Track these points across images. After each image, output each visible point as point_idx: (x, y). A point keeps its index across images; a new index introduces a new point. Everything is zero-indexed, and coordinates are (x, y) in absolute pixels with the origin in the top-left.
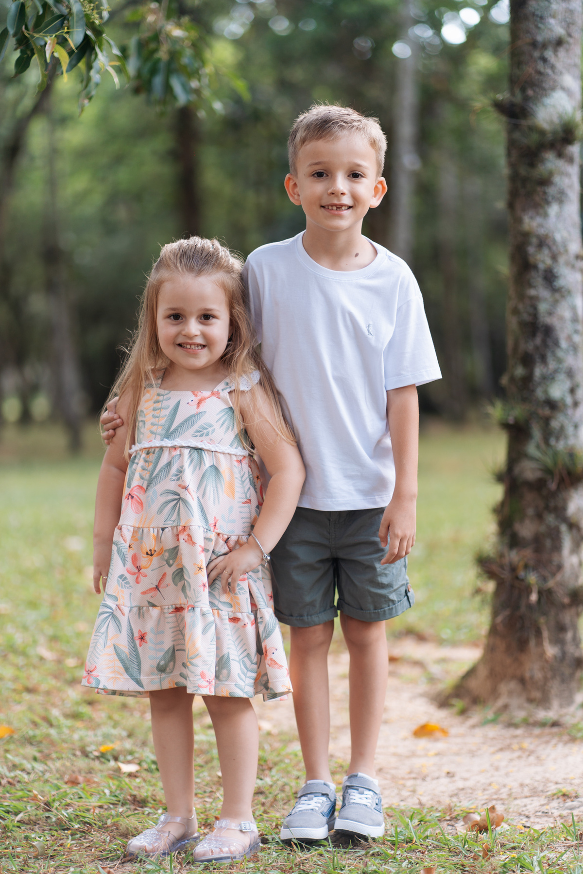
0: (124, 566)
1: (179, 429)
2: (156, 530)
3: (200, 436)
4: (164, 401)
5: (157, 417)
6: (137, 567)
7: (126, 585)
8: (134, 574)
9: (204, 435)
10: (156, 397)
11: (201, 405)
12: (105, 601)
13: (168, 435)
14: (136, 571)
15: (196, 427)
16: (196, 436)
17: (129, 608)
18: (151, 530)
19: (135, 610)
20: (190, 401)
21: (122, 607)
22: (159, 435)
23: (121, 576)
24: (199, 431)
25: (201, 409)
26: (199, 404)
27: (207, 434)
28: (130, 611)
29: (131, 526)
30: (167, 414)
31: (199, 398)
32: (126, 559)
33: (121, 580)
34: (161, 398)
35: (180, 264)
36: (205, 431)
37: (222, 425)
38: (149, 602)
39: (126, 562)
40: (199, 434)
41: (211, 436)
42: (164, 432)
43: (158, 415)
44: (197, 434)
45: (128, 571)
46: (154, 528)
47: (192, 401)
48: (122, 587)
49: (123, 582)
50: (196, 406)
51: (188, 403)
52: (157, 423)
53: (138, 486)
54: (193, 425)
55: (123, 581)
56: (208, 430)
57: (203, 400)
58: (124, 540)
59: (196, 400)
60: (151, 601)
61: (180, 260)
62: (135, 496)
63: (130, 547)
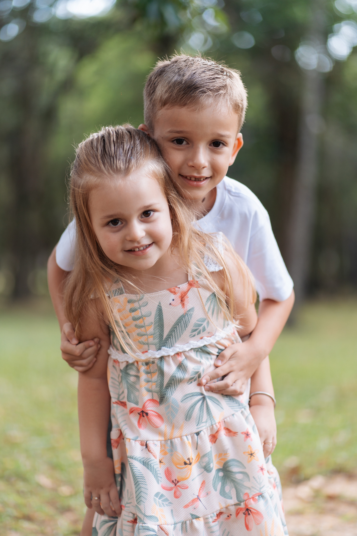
0: (158, 483)
1: (173, 334)
2: (189, 437)
3: (198, 334)
4: (142, 308)
5: (143, 327)
6: (173, 482)
7: (164, 503)
8: (171, 489)
9: (201, 331)
10: (129, 306)
11: (185, 303)
12: (145, 523)
13: (163, 342)
14: (173, 485)
15: (190, 327)
16: (194, 336)
17: (173, 526)
18: (185, 438)
19: (179, 526)
20: (171, 301)
21: (165, 527)
22: (152, 344)
23: (157, 495)
24: (196, 330)
25: (188, 306)
26: (182, 300)
27: (204, 330)
28: (174, 528)
29: (157, 441)
30: (153, 321)
31: (179, 294)
32: (159, 475)
33: (157, 499)
34: (136, 305)
35: (104, 166)
36: (201, 328)
37: (213, 313)
38: (192, 515)
39: (159, 478)
40: (196, 333)
41: (208, 329)
42: (157, 341)
43: (142, 324)
44: (194, 333)
45: (164, 488)
46: (186, 436)
47: (173, 300)
48: (160, 506)
49: (160, 501)
50: (180, 305)
51: (170, 304)
52: (145, 333)
53: (148, 400)
54: (186, 326)
55: (160, 499)
56: (203, 326)
57: (185, 295)
58: (154, 456)
59: (177, 297)
60: (194, 513)
61: (103, 161)
62: (149, 412)
63: (160, 462)
